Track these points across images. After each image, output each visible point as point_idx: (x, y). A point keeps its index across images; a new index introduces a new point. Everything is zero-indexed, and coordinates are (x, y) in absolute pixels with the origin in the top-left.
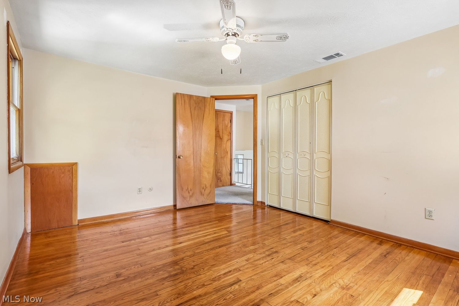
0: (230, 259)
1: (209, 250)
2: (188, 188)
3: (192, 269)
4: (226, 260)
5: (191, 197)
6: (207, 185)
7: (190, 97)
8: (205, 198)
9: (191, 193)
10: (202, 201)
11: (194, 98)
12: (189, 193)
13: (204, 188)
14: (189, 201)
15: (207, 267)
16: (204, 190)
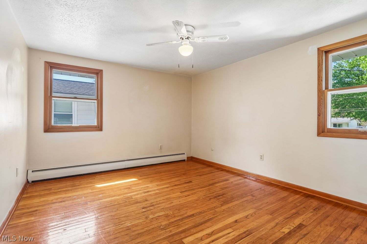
0: (185, 204)
1: (202, 212)
3: (210, 199)
4: (188, 204)
15: (201, 199)
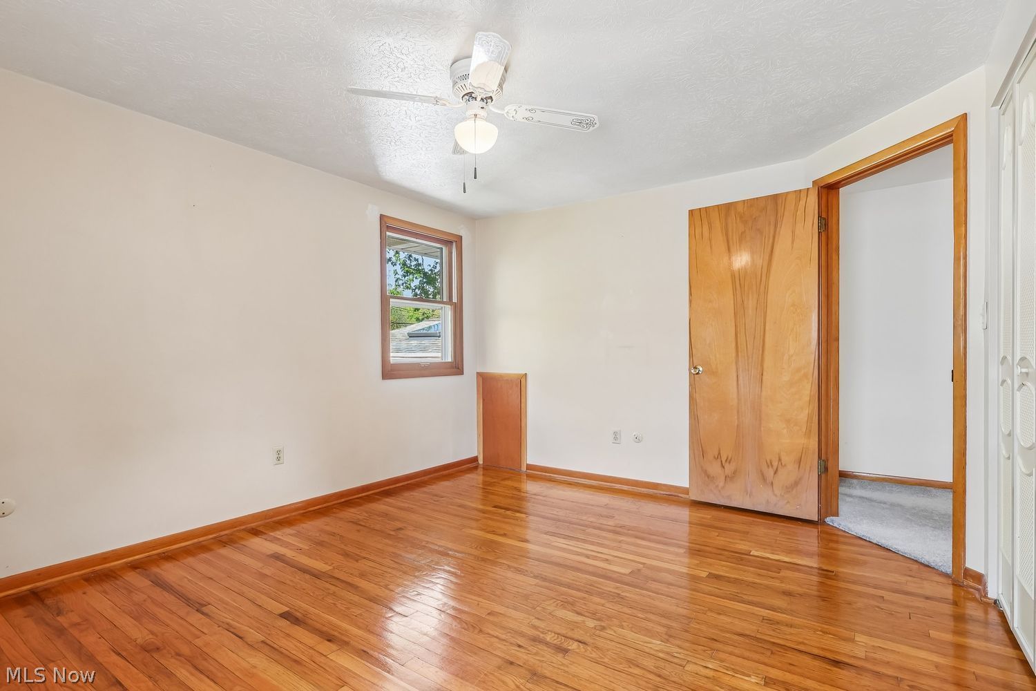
2: (719, 454)
5: (729, 478)
6: (785, 459)
7: (727, 208)
8: (776, 496)
9: (729, 468)
10: (768, 502)
11: (740, 209)
12: (724, 467)
13: (775, 464)
14: (723, 488)
16: (771, 472)
